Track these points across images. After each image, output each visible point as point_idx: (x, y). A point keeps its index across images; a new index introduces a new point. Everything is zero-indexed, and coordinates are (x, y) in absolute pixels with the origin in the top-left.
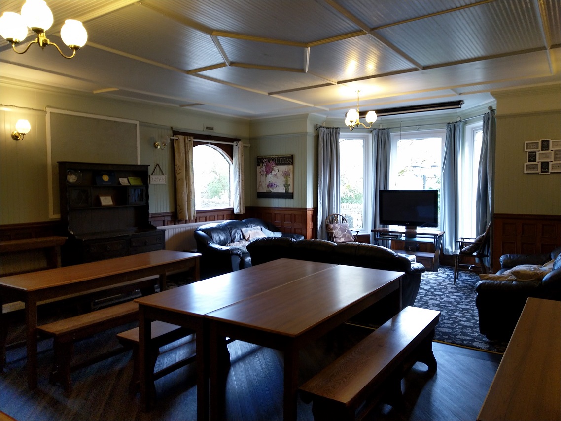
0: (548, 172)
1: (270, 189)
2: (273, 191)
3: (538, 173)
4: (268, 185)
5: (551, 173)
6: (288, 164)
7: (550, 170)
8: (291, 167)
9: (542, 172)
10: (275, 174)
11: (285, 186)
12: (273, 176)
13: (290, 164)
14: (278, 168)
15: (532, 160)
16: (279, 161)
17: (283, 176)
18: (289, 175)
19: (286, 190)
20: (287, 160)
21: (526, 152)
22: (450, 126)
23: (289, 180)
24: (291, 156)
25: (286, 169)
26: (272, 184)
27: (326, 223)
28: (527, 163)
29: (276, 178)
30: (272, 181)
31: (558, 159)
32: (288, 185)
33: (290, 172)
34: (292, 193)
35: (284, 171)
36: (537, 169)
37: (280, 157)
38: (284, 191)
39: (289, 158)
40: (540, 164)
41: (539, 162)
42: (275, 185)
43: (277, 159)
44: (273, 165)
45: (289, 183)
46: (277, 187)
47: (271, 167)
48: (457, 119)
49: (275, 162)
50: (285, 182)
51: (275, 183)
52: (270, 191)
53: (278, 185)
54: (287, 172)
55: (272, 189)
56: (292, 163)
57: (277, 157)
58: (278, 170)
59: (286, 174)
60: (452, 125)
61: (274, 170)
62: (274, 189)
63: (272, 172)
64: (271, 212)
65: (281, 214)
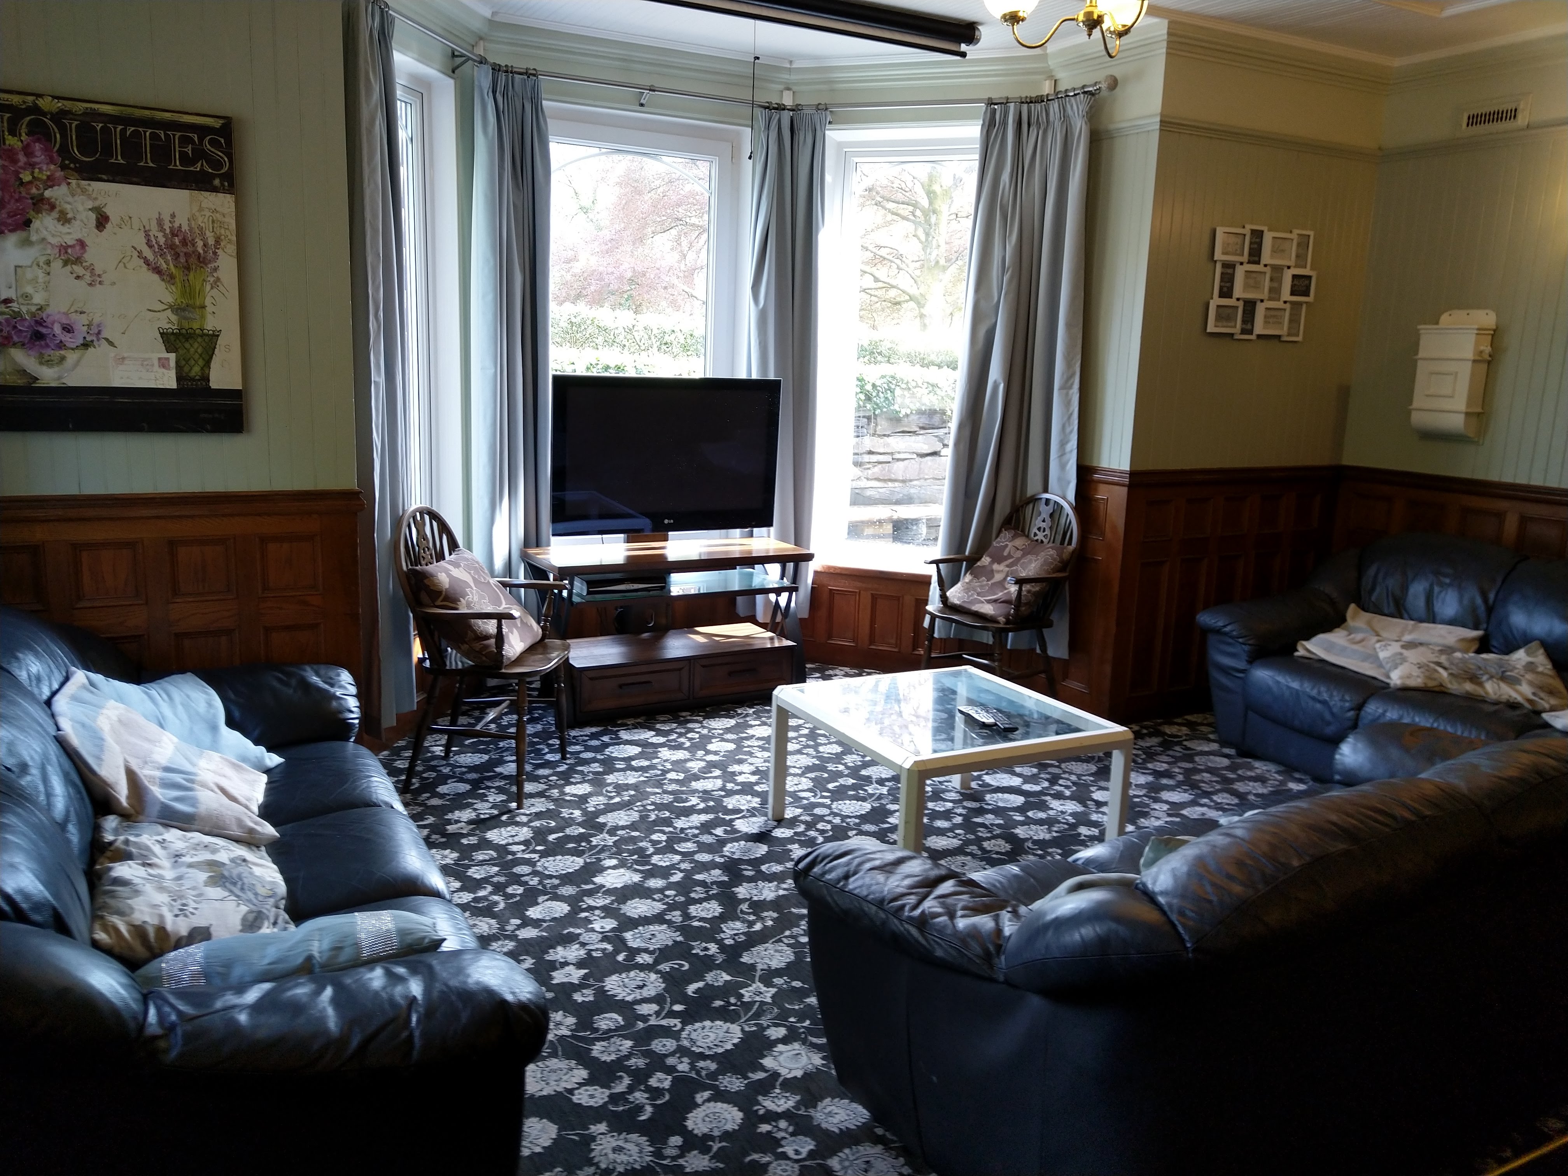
0: (1252, 331)
1: (24, 359)
2: (55, 375)
3: (1233, 336)
5: (1259, 336)
6: (200, 182)
7: (1259, 328)
8: (219, 204)
9: (1242, 331)
10: (64, 249)
11: (171, 340)
12: (48, 263)
13: (217, 182)
14: (97, 204)
15: (1227, 292)
16: (108, 150)
17: (147, 262)
18: (210, 262)
19: (186, 369)
20: (189, 150)
21: (1216, 262)
22: (779, 120)
23: (208, 301)
24: (217, 124)
25: (173, 216)
26: (40, 323)
27: (405, 568)
28: (1216, 301)
29: (78, 277)
30: (38, 299)
31: (1275, 293)
32: (203, 335)
33: (211, 241)
34: (236, 394)
35: (154, 231)
36: (1233, 324)
37: (116, 119)
38: (168, 380)
39: (201, 140)
40: (1241, 304)
41: (1238, 299)
42: (68, 329)
43: (85, 129)
44: (47, 170)
45: (210, 324)
46: (91, 350)
47: (22, 183)
48: (782, 97)
49: (64, 151)
50: (174, 318)
51: (66, 314)
52: (23, 372)
53: (99, 333)
54: (184, 242)
55: (49, 363)
56: (223, 177)
57: (85, 114)
58: (93, 216)
59: (177, 256)
60: (786, 116)
61: (55, 214)
62: (63, 359)
63: (36, 224)
64: (38, 534)
65: (131, 545)
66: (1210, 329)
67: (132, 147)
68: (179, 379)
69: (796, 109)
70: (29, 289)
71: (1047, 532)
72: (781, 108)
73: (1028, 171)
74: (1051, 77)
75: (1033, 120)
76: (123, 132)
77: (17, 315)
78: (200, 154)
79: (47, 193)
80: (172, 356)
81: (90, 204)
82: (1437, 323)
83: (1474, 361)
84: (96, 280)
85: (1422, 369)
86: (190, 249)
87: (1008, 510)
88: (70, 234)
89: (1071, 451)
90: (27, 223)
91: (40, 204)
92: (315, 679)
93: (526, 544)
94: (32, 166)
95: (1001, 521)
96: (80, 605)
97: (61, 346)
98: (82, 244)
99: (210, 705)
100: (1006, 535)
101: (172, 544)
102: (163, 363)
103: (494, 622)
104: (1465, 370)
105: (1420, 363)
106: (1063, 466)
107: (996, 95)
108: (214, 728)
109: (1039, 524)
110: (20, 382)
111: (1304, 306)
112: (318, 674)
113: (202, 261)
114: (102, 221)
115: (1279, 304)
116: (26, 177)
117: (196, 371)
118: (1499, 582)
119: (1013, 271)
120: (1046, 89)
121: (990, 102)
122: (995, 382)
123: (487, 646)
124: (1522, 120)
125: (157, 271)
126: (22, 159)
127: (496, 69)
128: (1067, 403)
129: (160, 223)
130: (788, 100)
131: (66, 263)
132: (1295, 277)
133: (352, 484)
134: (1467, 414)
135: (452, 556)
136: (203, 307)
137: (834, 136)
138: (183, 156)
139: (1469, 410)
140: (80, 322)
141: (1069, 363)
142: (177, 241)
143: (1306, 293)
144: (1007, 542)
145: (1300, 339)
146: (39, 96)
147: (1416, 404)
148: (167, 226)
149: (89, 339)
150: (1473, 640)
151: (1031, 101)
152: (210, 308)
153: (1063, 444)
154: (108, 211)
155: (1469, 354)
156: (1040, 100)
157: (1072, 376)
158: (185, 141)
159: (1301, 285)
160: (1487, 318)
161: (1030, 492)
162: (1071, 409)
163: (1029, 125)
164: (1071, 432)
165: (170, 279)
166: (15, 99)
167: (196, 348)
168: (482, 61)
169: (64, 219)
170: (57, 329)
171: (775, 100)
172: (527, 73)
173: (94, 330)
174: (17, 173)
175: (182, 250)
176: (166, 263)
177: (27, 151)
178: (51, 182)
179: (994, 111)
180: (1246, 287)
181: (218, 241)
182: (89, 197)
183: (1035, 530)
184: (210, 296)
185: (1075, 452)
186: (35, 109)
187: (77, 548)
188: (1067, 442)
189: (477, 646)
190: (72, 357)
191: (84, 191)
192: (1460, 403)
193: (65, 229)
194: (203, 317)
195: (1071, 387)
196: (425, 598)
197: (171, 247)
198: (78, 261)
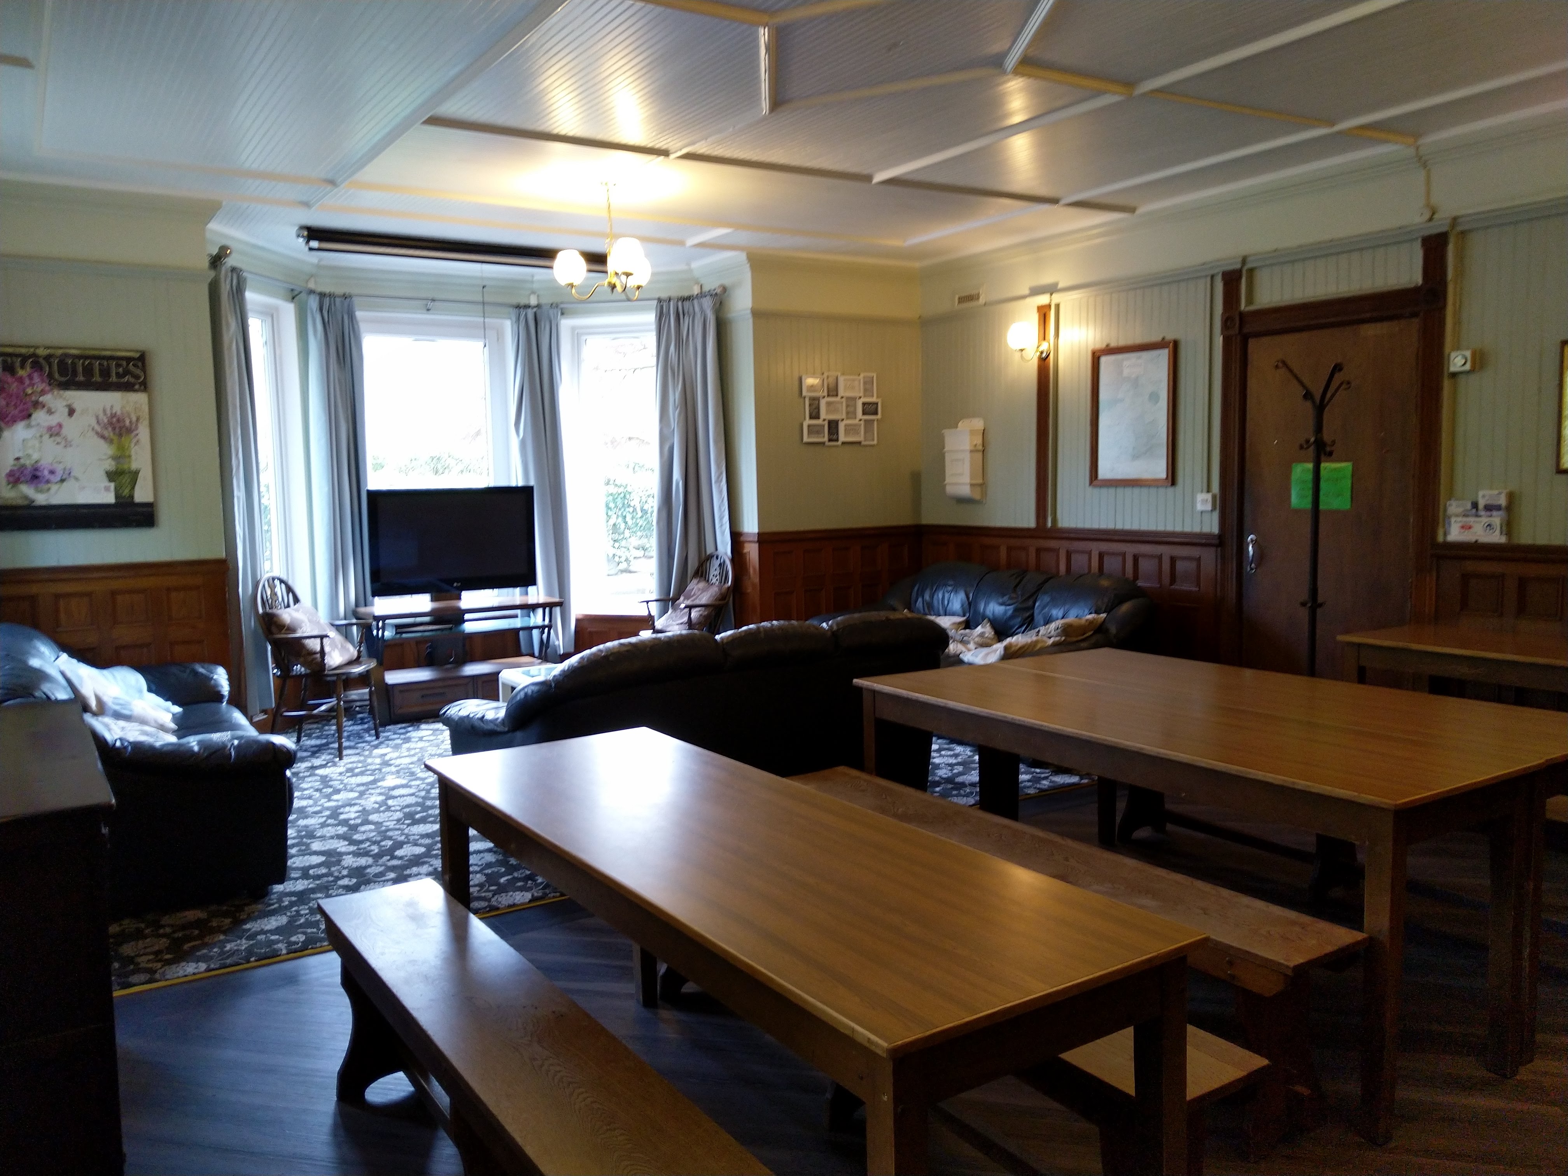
0: (837, 440)
1: (27, 490)
2: (41, 499)
3: (824, 443)
4: (11, 474)
5: (843, 443)
6: (128, 387)
7: (842, 437)
8: (139, 399)
9: (830, 440)
10: (50, 429)
11: (112, 476)
12: (41, 436)
13: (137, 387)
14: (69, 402)
15: (815, 415)
16: (75, 373)
17: (97, 433)
18: (134, 430)
19: (121, 491)
20: (121, 370)
21: (805, 397)
22: (526, 315)
23: (133, 453)
24: (137, 355)
25: (112, 407)
26: (36, 469)
27: (261, 611)
28: (807, 422)
29: (58, 443)
30: (35, 456)
31: (851, 414)
32: (129, 472)
33: (134, 419)
34: (150, 505)
35: (101, 416)
36: (822, 435)
37: (79, 357)
38: (109, 498)
39: (128, 365)
40: (826, 423)
41: (824, 420)
42: (52, 472)
43: (62, 363)
44: (40, 387)
45: (134, 466)
46: (65, 483)
47: (26, 395)
48: (529, 299)
49: (50, 376)
50: (113, 463)
51: (52, 464)
52: (26, 497)
53: (70, 474)
54: (118, 421)
55: (41, 491)
56: (141, 384)
57: (62, 355)
58: (67, 410)
59: (114, 429)
60: (530, 313)
61: (45, 410)
62: (49, 489)
63: (34, 416)
64: (34, 589)
65: (89, 595)
66: (806, 439)
67: (88, 371)
68: (117, 497)
69: (538, 306)
70: (30, 451)
71: (718, 577)
72: (527, 307)
73: (686, 344)
74: (697, 283)
75: (686, 311)
76: (83, 364)
77: (23, 466)
78: (127, 372)
79: (41, 399)
80: (112, 485)
81: (65, 403)
82: (957, 427)
83: (971, 451)
84: (68, 444)
85: (948, 458)
86: (121, 424)
87: (696, 565)
88: (53, 420)
89: (726, 523)
90: (30, 416)
91: (37, 405)
92: (201, 670)
93: (357, 605)
94: (33, 385)
95: (693, 572)
96: (59, 630)
97: (48, 482)
98: (60, 426)
99: (137, 681)
100: (695, 581)
101: (113, 594)
102: (107, 489)
103: (318, 640)
104: (967, 457)
105: (946, 454)
106: (723, 533)
107: (664, 295)
108: (140, 691)
109: (714, 571)
110: (26, 503)
111: (875, 423)
112: (203, 667)
113: (129, 431)
114: (71, 412)
115: (856, 421)
116: (29, 391)
117: (126, 492)
118: (975, 586)
119: (681, 408)
120: (696, 290)
121: (660, 300)
122: (677, 480)
123: (316, 658)
124: (982, 300)
125: (103, 437)
126: (27, 382)
127: (322, 295)
128: (721, 492)
129: (104, 411)
130: (533, 301)
131: (51, 436)
132: (864, 404)
133: (223, 555)
134: (972, 485)
135: (296, 606)
136: (130, 456)
137: (566, 324)
138: (117, 374)
139: (974, 482)
140: (59, 469)
141: (718, 466)
142: (114, 420)
143: (875, 413)
144: (695, 586)
145: (875, 442)
146: (37, 347)
147: (948, 480)
148: (108, 412)
149: (64, 477)
150: (960, 623)
151: (684, 299)
152: (133, 457)
153: (721, 519)
154: (75, 406)
155: (968, 447)
156: (689, 298)
157: (721, 473)
158: (118, 366)
159: (870, 409)
160: (978, 424)
161: (708, 552)
162: (723, 496)
163: (684, 315)
164: (724, 510)
165: (111, 442)
166: (23, 351)
167: (126, 479)
168: (311, 292)
169: (50, 412)
170: (46, 473)
171: (523, 301)
172: (345, 297)
173: (67, 472)
174: (24, 390)
175: (118, 426)
176: (109, 433)
177: (30, 377)
178: (43, 393)
179: (662, 307)
180: (828, 412)
181: (138, 419)
182: (64, 399)
183: (711, 576)
184: (134, 451)
185: (728, 522)
186: (34, 355)
187: (57, 597)
188: (723, 517)
189: (310, 658)
190: (54, 488)
191: (61, 397)
192: (966, 479)
193: (51, 417)
194: (130, 462)
195: (721, 481)
196: (274, 629)
197: (111, 423)
198: (58, 434)
